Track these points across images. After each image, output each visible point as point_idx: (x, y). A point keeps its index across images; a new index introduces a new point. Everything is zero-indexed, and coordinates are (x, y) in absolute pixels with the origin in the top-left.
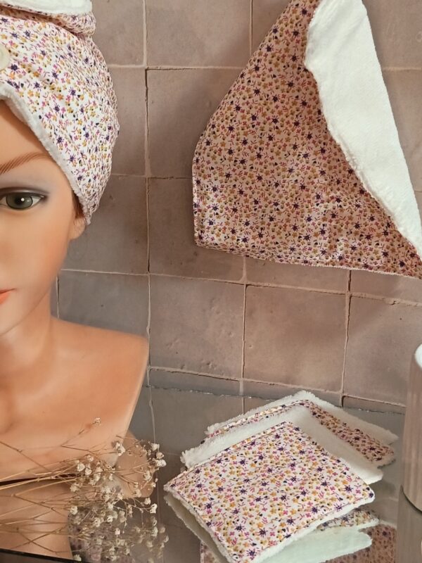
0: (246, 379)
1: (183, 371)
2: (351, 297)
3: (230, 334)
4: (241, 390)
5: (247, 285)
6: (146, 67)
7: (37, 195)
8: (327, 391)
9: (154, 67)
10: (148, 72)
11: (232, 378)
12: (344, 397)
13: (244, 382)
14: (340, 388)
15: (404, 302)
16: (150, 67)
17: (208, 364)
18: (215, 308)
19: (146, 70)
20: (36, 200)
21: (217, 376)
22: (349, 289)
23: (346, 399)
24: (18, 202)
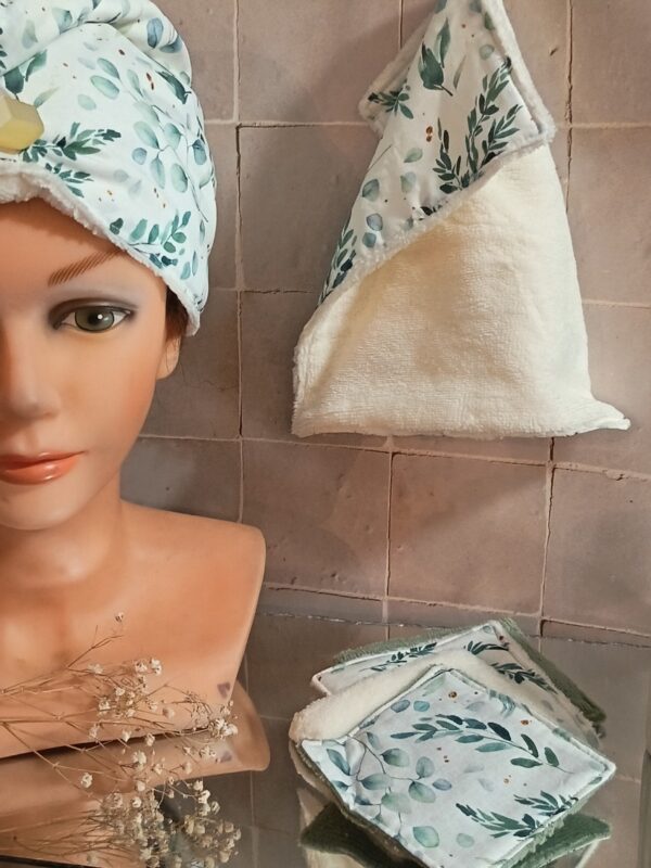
0: (392, 598)
1: (295, 586)
2: (554, 468)
3: (367, 528)
4: (385, 612)
5: (394, 454)
6: (238, 124)
7: (121, 310)
8: (518, 614)
9: (250, 123)
10: (240, 130)
11: (372, 596)
12: (543, 622)
13: (390, 602)
14: (537, 609)
15: (635, 475)
16: (245, 123)
17: (334, 575)
18: (343, 491)
19: (238, 128)
20: (118, 317)
21: (347, 594)
22: (552, 458)
23: (547, 625)
24: (92, 320)
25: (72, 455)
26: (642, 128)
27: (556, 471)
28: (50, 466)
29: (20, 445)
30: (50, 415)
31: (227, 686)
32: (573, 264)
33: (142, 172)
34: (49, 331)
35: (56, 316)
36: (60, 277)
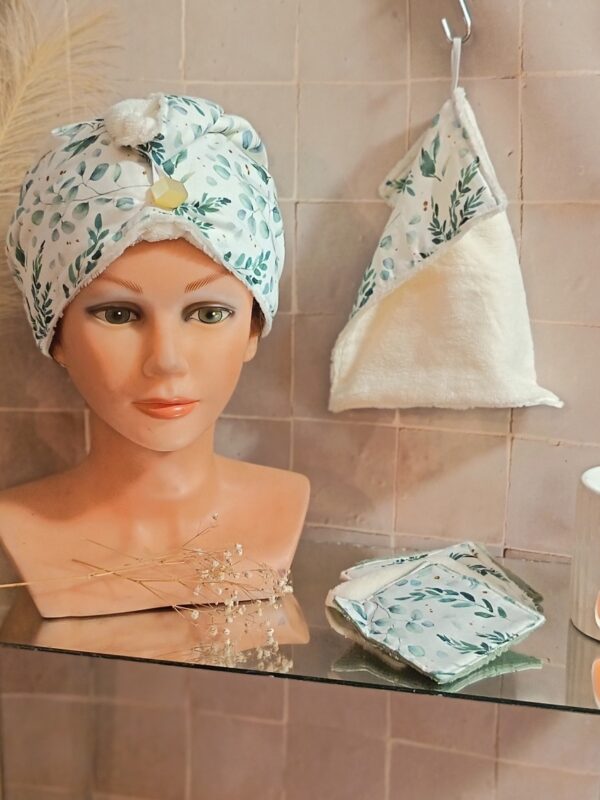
0: (397, 534)
1: (328, 526)
2: (513, 439)
3: (380, 483)
4: (393, 544)
5: (400, 429)
6: (297, 201)
7: (227, 310)
8: (488, 544)
9: (305, 200)
10: (298, 205)
11: (383, 532)
13: (396, 537)
14: (500, 541)
15: (569, 442)
16: (301, 200)
17: (356, 517)
18: (363, 455)
19: (297, 203)
20: (225, 314)
21: (365, 531)
22: (511, 431)
23: (508, 552)
24: (209, 316)
25: (192, 402)
26: (570, 204)
27: (514, 441)
28: (178, 408)
29: (162, 392)
30: (181, 374)
31: (284, 571)
32: (523, 295)
33: (242, 224)
34: (182, 322)
35: (187, 313)
36: (192, 287)
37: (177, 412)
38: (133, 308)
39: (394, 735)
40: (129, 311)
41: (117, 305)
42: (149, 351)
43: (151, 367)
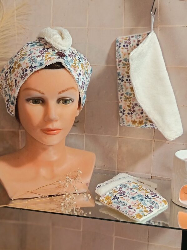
0: (118, 171)
2: (154, 141)
4: (116, 174)
5: (119, 138)
7: (71, 100)
11: (113, 170)
14: (150, 173)
15: (172, 142)
17: (105, 166)
20: (71, 101)
22: (154, 138)
23: (152, 177)
24: (66, 102)
25: (60, 130)
28: (55, 131)
29: (50, 126)
30: (56, 121)
31: (88, 184)
34: (57, 104)
35: (58, 101)
36: (60, 93)
37: (55, 133)
38: (41, 99)
39: (116, 235)
40: (40, 100)
41: (36, 98)
42: (46, 113)
43: (47, 118)
